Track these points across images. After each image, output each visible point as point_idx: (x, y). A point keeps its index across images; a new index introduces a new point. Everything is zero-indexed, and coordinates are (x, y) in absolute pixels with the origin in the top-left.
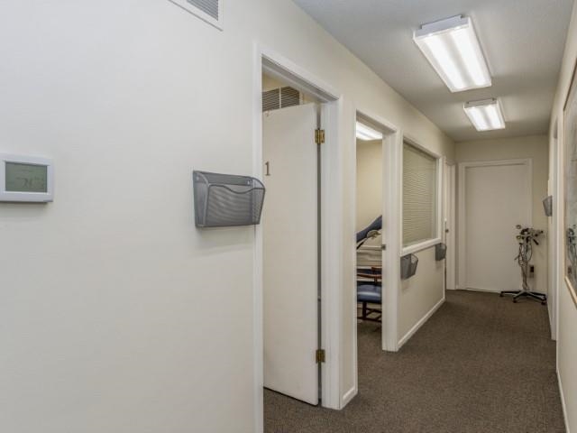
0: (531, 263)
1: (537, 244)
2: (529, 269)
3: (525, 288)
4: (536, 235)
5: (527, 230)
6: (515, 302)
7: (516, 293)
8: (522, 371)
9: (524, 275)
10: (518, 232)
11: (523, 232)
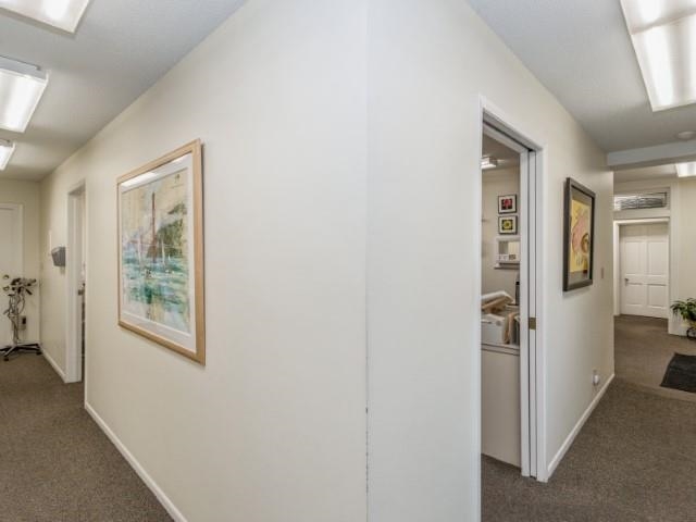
0: (22, 314)
1: (30, 293)
2: (21, 321)
3: (16, 342)
4: (29, 285)
5: (18, 280)
6: (7, 360)
7: (6, 349)
8: (55, 421)
9: (16, 329)
10: (8, 283)
11: (14, 283)
